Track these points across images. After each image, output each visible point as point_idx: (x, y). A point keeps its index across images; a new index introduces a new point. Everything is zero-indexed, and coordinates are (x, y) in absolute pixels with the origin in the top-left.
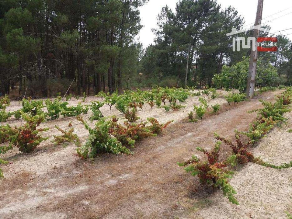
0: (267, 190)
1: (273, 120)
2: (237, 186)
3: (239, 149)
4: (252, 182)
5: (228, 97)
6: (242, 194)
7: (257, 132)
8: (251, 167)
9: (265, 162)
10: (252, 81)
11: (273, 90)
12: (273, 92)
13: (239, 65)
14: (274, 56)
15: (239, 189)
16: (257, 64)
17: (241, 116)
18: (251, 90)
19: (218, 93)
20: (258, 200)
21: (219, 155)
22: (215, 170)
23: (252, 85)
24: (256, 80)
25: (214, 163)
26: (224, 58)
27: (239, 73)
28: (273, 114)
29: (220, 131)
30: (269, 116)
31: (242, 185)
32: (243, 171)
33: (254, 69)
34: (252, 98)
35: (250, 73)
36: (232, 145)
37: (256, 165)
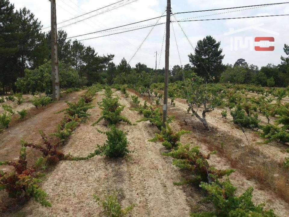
0: (79, 182)
1: (79, 117)
2: (51, 187)
3: (49, 151)
4: (65, 178)
5: (35, 101)
6: (57, 193)
7: (65, 131)
8: (63, 165)
9: (74, 156)
10: (56, 83)
11: (77, 91)
12: (78, 93)
13: (42, 69)
14: (74, 60)
15: (53, 190)
16: (59, 67)
17: (49, 118)
18: (57, 92)
19: (24, 98)
20: (72, 193)
21: (26, 162)
22: (25, 179)
23: (57, 87)
24: (60, 82)
25: (22, 172)
26: (27, 62)
27: (42, 76)
28: (78, 112)
29: (30, 137)
30: (74, 114)
31: (56, 185)
32: (55, 171)
33: (57, 72)
34: (59, 100)
35: (54, 76)
36: (41, 149)
37: (67, 162)
